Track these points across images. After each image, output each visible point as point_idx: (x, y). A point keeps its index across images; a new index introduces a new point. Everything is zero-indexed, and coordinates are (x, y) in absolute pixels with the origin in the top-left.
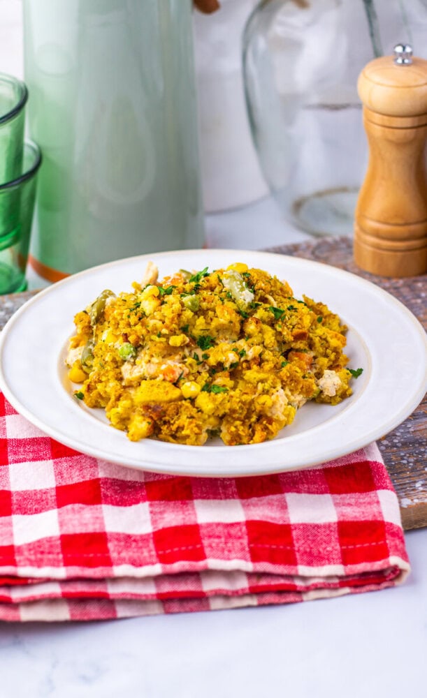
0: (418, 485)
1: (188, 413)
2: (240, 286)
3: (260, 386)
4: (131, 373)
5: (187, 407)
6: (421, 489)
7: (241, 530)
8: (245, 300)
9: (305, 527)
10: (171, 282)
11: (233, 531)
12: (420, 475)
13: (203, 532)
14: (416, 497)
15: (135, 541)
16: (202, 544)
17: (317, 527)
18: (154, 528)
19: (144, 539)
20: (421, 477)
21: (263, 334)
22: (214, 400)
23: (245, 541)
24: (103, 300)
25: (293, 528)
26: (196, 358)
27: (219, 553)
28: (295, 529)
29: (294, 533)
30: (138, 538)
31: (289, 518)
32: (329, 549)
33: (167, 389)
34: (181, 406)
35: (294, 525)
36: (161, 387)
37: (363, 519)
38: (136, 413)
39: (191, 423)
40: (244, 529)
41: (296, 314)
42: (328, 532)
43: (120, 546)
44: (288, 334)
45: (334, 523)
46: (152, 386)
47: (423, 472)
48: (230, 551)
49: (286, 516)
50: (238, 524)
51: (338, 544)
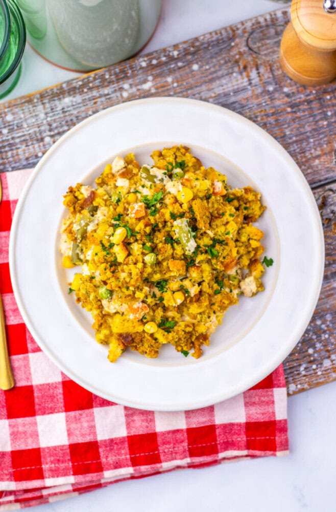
0: (302, 368)
1: (149, 343)
2: (186, 238)
3: (199, 317)
4: (109, 307)
5: (148, 339)
6: (304, 373)
7: (183, 435)
8: (189, 251)
9: (225, 426)
10: (135, 213)
11: (179, 436)
12: (304, 357)
13: (160, 440)
14: (299, 382)
15: (116, 443)
16: (158, 450)
17: (232, 425)
18: (128, 433)
19: (121, 441)
20: (305, 359)
21: (202, 273)
22: (167, 338)
23: (185, 444)
24: (85, 228)
25: (217, 427)
26: (154, 296)
27: (170, 456)
28: (218, 428)
29: (217, 431)
30: (118, 441)
31: (214, 420)
32: (239, 439)
33: (135, 324)
34: (144, 337)
35: (217, 425)
36: (129, 321)
37: (262, 421)
38: (113, 338)
39: (151, 351)
40: (186, 435)
41: (226, 247)
42: (239, 428)
43: (107, 450)
44: (220, 267)
45: (244, 423)
46: (124, 320)
47: (306, 353)
48: (176, 453)
49: (212, 419)
50: (182, 430)
51: (245, 436)
